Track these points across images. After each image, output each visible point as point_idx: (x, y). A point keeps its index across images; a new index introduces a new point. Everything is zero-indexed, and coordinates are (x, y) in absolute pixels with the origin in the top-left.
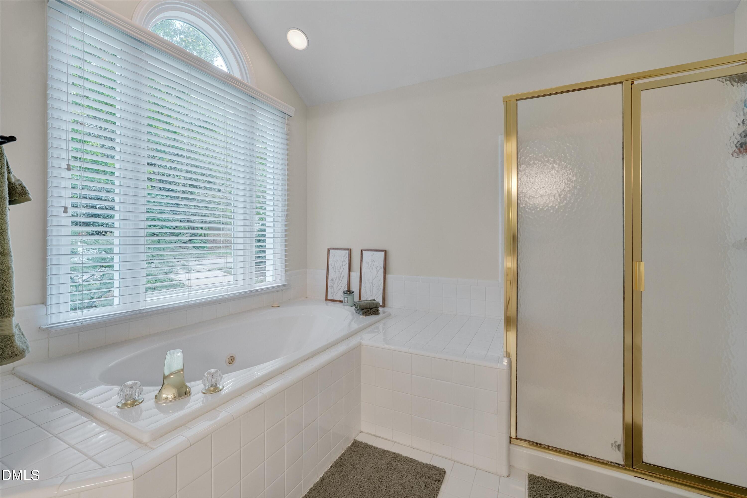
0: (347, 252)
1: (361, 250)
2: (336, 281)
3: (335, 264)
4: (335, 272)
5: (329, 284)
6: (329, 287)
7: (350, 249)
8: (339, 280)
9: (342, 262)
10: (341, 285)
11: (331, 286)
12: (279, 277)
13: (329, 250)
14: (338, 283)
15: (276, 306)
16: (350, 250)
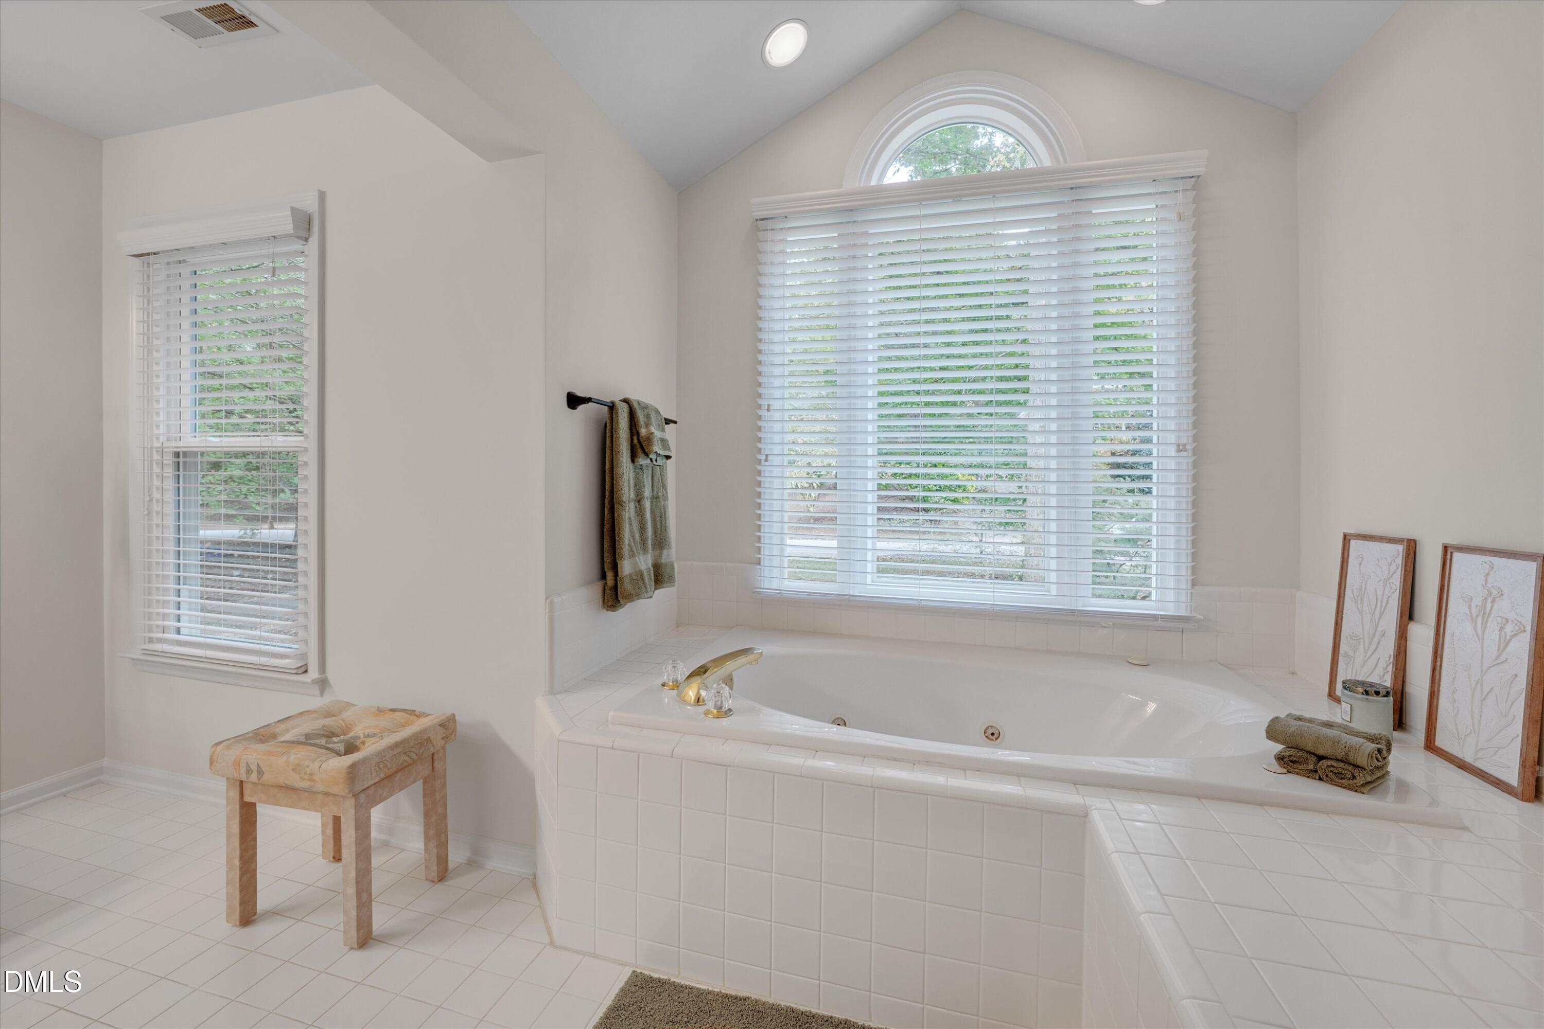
0: (1400, 548)
1: (1446, 548)
2: (1362, 643)
3: (1361, 586)
4: (1361, 612)
5: (1344, 648)
6: (1341, 659)
7: (1415, 542)
8: (1370, 643)
9: (1381, 583)
10: (1374, 658)
11: (1346, 655)
12: (1171, 596)
13: (1346, 538)
14: (1366, 652)
15: (1135, 662)
16: (1412, 549)
